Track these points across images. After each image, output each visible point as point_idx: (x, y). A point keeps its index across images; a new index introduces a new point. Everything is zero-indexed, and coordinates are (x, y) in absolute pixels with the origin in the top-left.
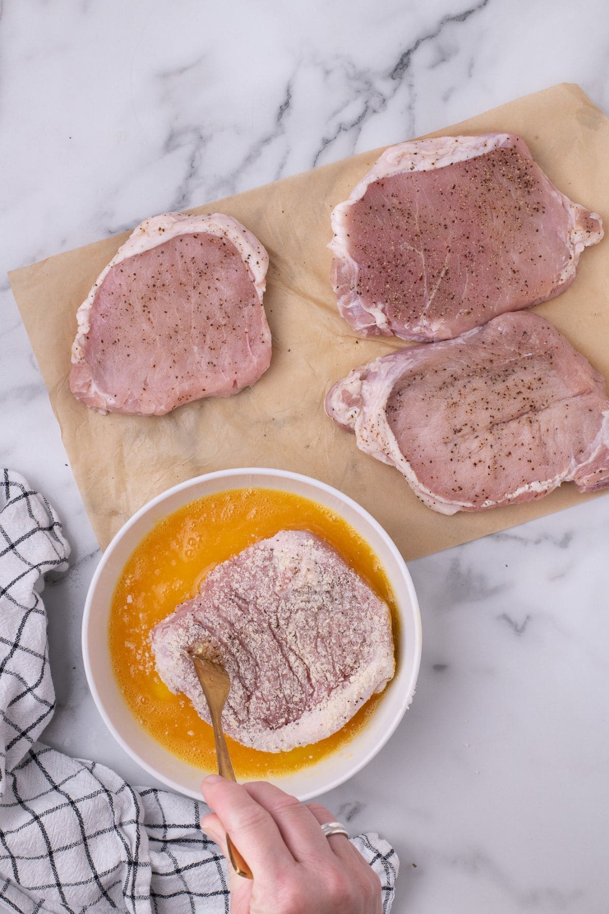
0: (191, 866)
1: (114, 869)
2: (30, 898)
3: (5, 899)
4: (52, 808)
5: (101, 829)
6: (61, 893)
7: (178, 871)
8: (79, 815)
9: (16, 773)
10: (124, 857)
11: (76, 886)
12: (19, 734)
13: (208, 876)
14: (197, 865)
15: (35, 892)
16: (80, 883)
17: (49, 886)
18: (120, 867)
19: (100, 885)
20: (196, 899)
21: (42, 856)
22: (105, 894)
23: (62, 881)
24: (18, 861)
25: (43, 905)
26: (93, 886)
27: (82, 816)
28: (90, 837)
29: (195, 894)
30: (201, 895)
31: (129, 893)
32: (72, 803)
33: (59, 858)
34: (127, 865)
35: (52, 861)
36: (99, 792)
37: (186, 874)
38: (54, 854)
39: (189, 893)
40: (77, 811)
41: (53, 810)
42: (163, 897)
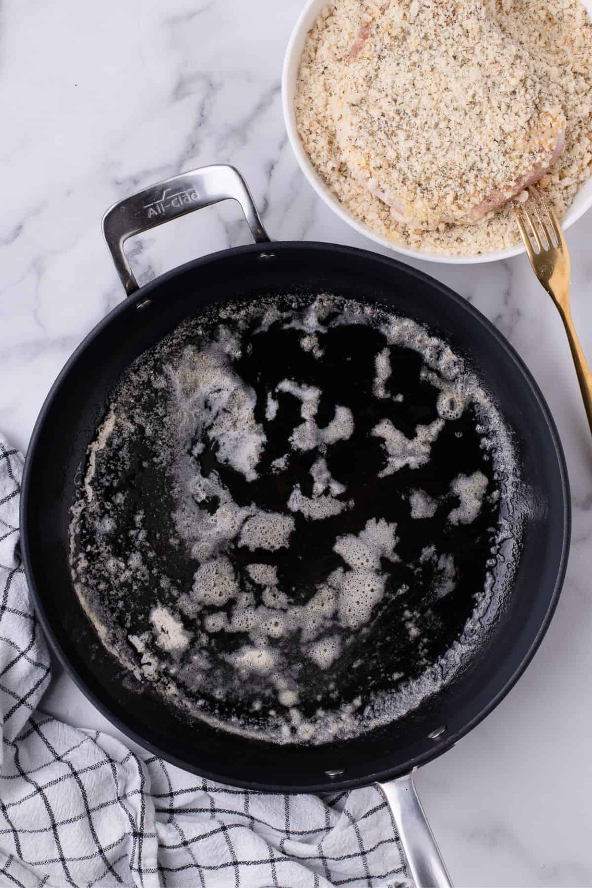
0: (199, 838)
1: (118, 842)
2: (34, 874)
3: (8, 875)
4: (55, 779)
5: (104, 801)
6: (65, 868)
7: (185, 843)
8: (82, 788)
9: (18, 743)
10: (129, 829)
11: (80, 861)
12: (17, 702)
13: (216, 847)
14: (204, 836)
15: (38, 867)
16: (84, 858)
17: (53, 861)
18: (125, 839)
19: (105, 860)
20: (205, 872)
21: (45, 829)
22: (110, 868)
23: (66, 856)
24: (20, 835)
25: (48, 881)
26: (98, 860)
27: (85, 788)
28: (94, 810)
29: (204, 867)
30: (210, 868)
31: (135, 866)
32: (75, 774)
33: (62, 831)
34: (132, 837)
35: (55, 834)
36: (102, 763)
37: (194, 846)
38: (57, 827)
39: (198, 866)
40: (80, 783)
41: (56, 782)
42: (171, 870)
